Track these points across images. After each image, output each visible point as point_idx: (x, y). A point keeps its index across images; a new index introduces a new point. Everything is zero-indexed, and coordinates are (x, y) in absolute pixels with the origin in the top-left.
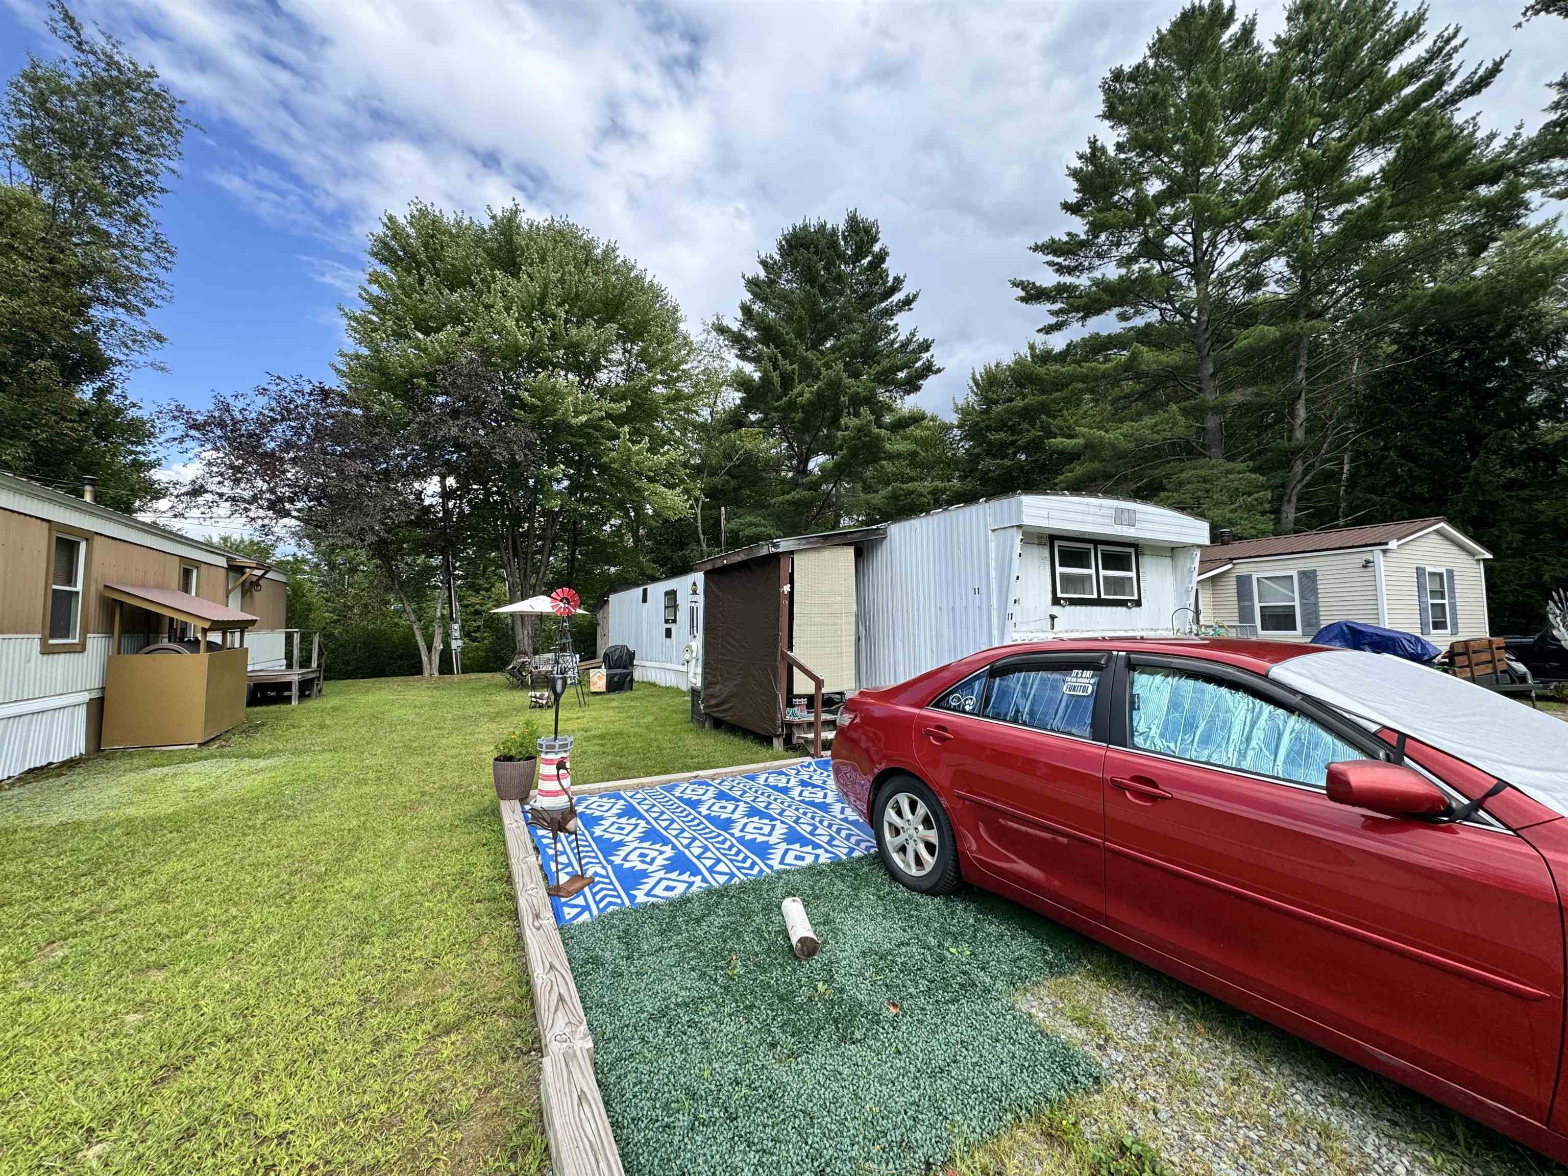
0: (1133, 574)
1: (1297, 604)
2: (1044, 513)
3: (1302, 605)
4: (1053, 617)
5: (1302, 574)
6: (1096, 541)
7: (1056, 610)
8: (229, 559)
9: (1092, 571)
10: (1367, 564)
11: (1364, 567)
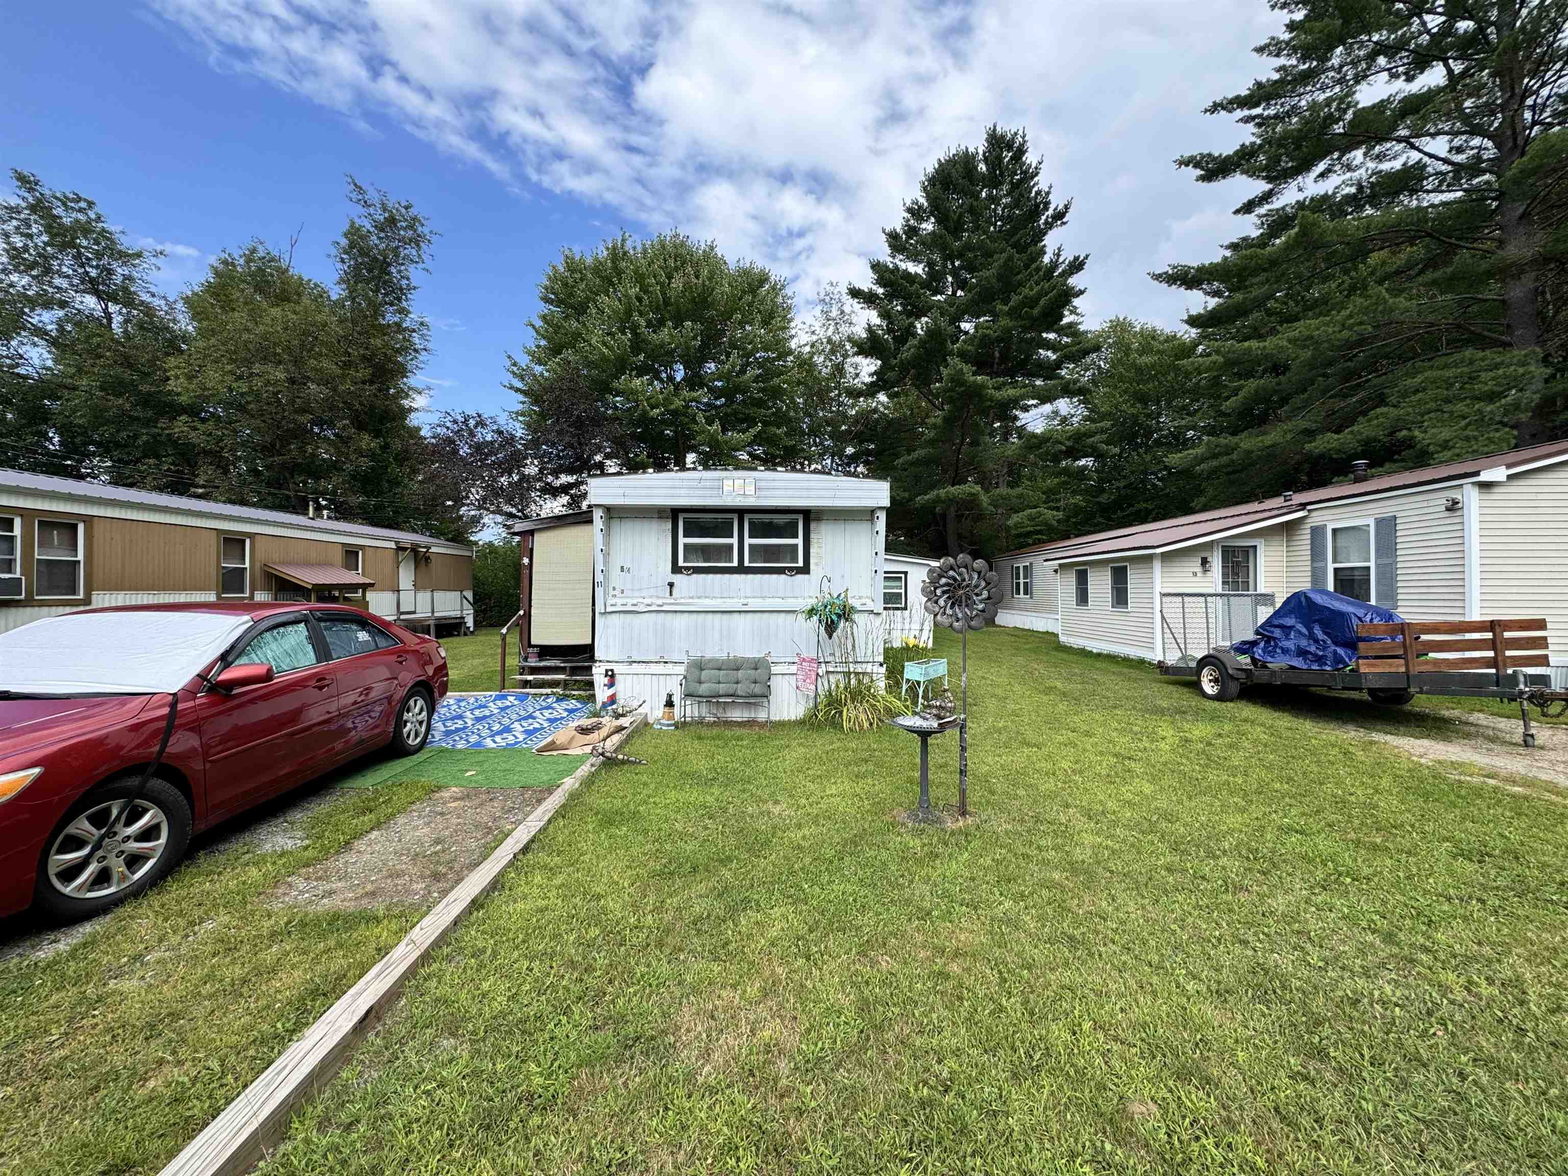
0: (799, 541)
1: (1372, 564)
2: (621, 491)
3: (1378, 566)
4: (671, 585)
5: (1379, 522)
6: (741, 512)
7: (678, 579)
8: (397, 543)
9: (734, 541)
10: (1453, 507)
11: (1448, 509)
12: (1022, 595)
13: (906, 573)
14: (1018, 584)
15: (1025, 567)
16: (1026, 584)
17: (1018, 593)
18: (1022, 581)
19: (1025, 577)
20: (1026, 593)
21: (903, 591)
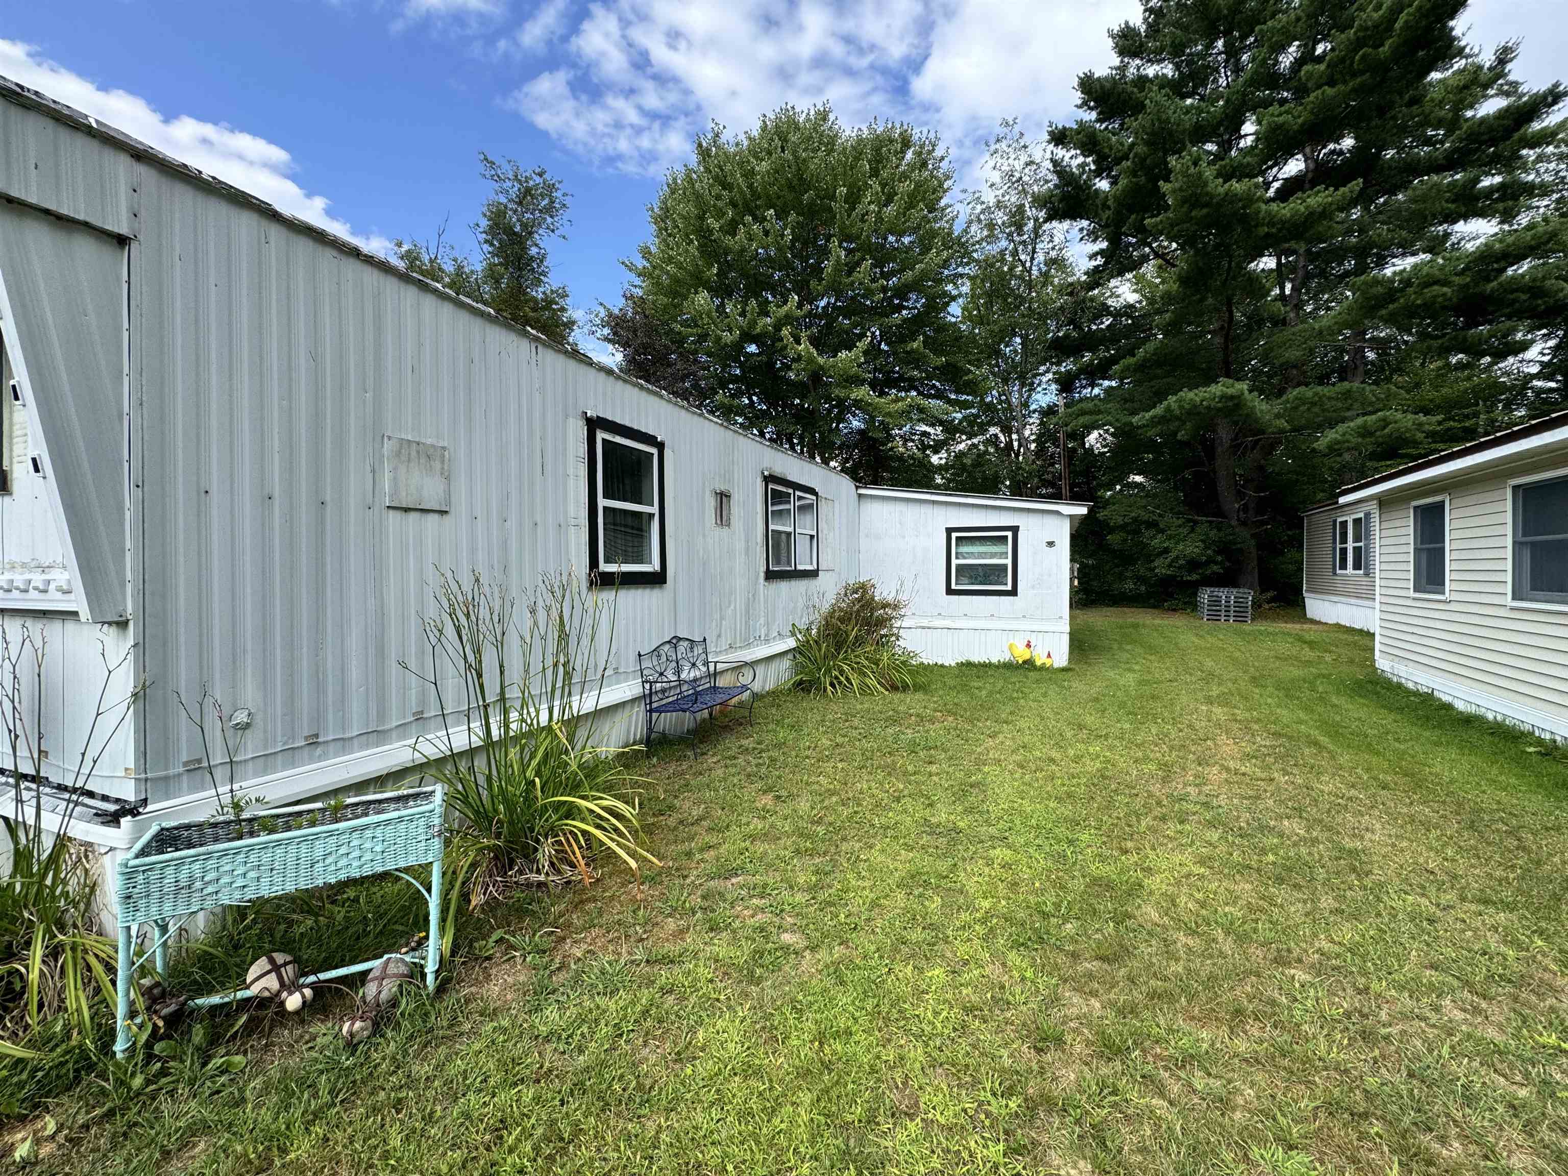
12: (1350, 570)
13: (1015, 530)
14: (1344, 551)
15: (1357, 522)
16: (1357, 550)
17: (1343, 566)
18: (1350, 545)
19: (1357, 539)
20: (1357, 566)
21: (1009, 562)
